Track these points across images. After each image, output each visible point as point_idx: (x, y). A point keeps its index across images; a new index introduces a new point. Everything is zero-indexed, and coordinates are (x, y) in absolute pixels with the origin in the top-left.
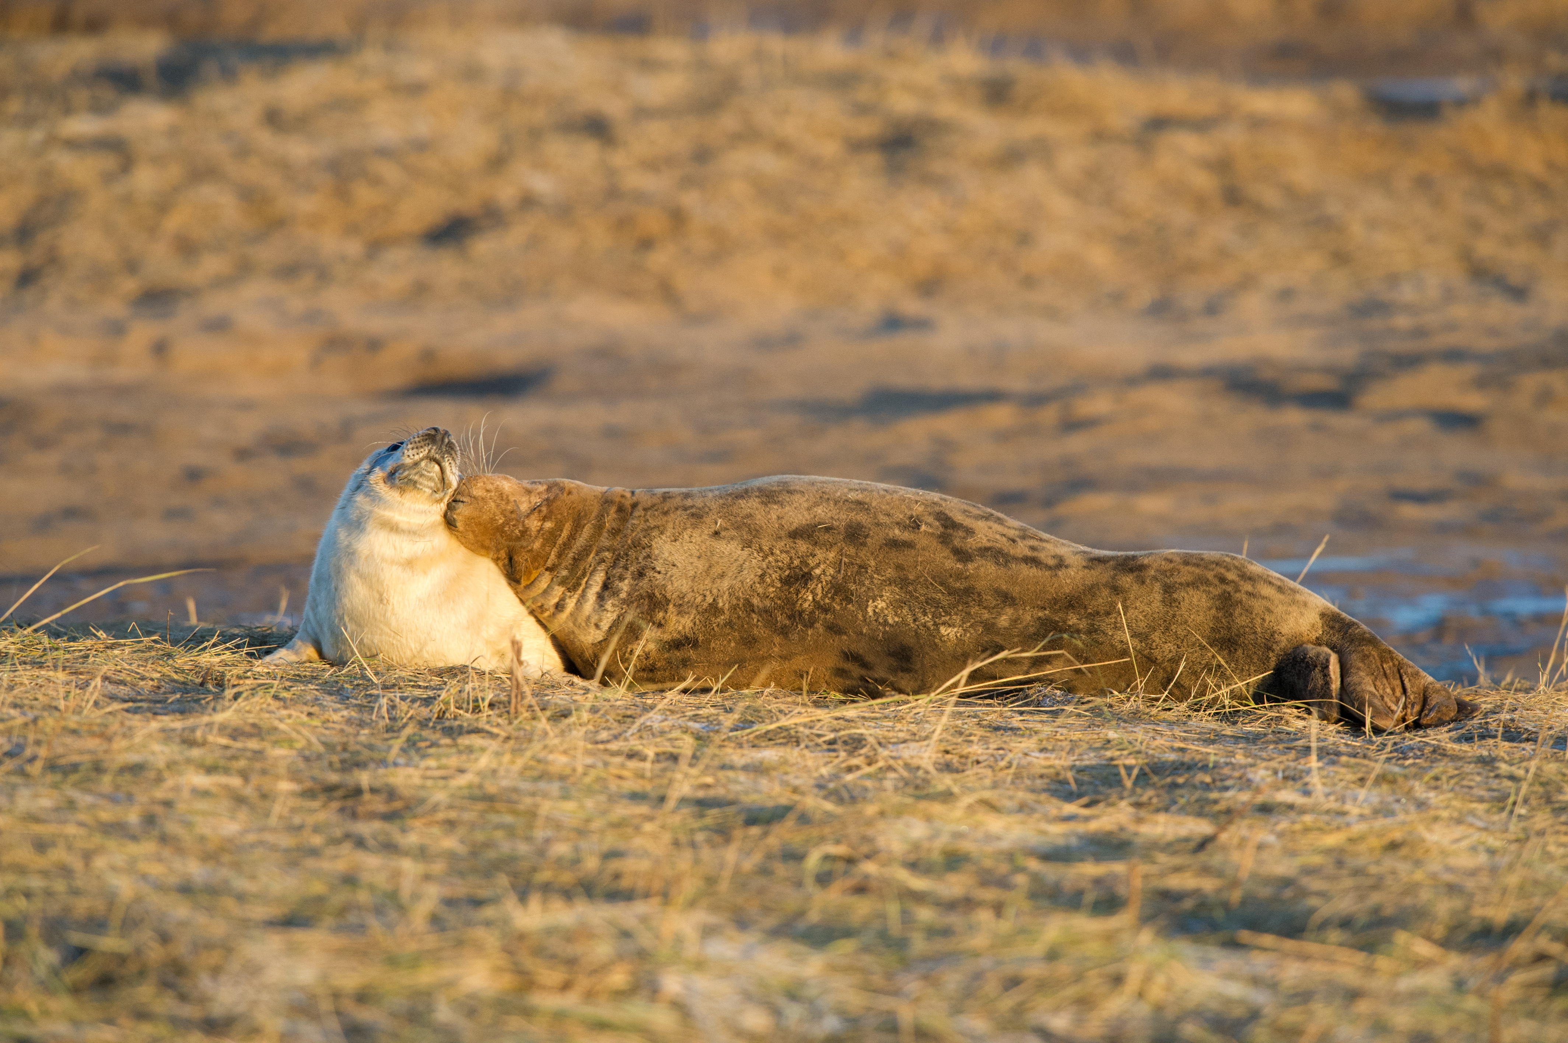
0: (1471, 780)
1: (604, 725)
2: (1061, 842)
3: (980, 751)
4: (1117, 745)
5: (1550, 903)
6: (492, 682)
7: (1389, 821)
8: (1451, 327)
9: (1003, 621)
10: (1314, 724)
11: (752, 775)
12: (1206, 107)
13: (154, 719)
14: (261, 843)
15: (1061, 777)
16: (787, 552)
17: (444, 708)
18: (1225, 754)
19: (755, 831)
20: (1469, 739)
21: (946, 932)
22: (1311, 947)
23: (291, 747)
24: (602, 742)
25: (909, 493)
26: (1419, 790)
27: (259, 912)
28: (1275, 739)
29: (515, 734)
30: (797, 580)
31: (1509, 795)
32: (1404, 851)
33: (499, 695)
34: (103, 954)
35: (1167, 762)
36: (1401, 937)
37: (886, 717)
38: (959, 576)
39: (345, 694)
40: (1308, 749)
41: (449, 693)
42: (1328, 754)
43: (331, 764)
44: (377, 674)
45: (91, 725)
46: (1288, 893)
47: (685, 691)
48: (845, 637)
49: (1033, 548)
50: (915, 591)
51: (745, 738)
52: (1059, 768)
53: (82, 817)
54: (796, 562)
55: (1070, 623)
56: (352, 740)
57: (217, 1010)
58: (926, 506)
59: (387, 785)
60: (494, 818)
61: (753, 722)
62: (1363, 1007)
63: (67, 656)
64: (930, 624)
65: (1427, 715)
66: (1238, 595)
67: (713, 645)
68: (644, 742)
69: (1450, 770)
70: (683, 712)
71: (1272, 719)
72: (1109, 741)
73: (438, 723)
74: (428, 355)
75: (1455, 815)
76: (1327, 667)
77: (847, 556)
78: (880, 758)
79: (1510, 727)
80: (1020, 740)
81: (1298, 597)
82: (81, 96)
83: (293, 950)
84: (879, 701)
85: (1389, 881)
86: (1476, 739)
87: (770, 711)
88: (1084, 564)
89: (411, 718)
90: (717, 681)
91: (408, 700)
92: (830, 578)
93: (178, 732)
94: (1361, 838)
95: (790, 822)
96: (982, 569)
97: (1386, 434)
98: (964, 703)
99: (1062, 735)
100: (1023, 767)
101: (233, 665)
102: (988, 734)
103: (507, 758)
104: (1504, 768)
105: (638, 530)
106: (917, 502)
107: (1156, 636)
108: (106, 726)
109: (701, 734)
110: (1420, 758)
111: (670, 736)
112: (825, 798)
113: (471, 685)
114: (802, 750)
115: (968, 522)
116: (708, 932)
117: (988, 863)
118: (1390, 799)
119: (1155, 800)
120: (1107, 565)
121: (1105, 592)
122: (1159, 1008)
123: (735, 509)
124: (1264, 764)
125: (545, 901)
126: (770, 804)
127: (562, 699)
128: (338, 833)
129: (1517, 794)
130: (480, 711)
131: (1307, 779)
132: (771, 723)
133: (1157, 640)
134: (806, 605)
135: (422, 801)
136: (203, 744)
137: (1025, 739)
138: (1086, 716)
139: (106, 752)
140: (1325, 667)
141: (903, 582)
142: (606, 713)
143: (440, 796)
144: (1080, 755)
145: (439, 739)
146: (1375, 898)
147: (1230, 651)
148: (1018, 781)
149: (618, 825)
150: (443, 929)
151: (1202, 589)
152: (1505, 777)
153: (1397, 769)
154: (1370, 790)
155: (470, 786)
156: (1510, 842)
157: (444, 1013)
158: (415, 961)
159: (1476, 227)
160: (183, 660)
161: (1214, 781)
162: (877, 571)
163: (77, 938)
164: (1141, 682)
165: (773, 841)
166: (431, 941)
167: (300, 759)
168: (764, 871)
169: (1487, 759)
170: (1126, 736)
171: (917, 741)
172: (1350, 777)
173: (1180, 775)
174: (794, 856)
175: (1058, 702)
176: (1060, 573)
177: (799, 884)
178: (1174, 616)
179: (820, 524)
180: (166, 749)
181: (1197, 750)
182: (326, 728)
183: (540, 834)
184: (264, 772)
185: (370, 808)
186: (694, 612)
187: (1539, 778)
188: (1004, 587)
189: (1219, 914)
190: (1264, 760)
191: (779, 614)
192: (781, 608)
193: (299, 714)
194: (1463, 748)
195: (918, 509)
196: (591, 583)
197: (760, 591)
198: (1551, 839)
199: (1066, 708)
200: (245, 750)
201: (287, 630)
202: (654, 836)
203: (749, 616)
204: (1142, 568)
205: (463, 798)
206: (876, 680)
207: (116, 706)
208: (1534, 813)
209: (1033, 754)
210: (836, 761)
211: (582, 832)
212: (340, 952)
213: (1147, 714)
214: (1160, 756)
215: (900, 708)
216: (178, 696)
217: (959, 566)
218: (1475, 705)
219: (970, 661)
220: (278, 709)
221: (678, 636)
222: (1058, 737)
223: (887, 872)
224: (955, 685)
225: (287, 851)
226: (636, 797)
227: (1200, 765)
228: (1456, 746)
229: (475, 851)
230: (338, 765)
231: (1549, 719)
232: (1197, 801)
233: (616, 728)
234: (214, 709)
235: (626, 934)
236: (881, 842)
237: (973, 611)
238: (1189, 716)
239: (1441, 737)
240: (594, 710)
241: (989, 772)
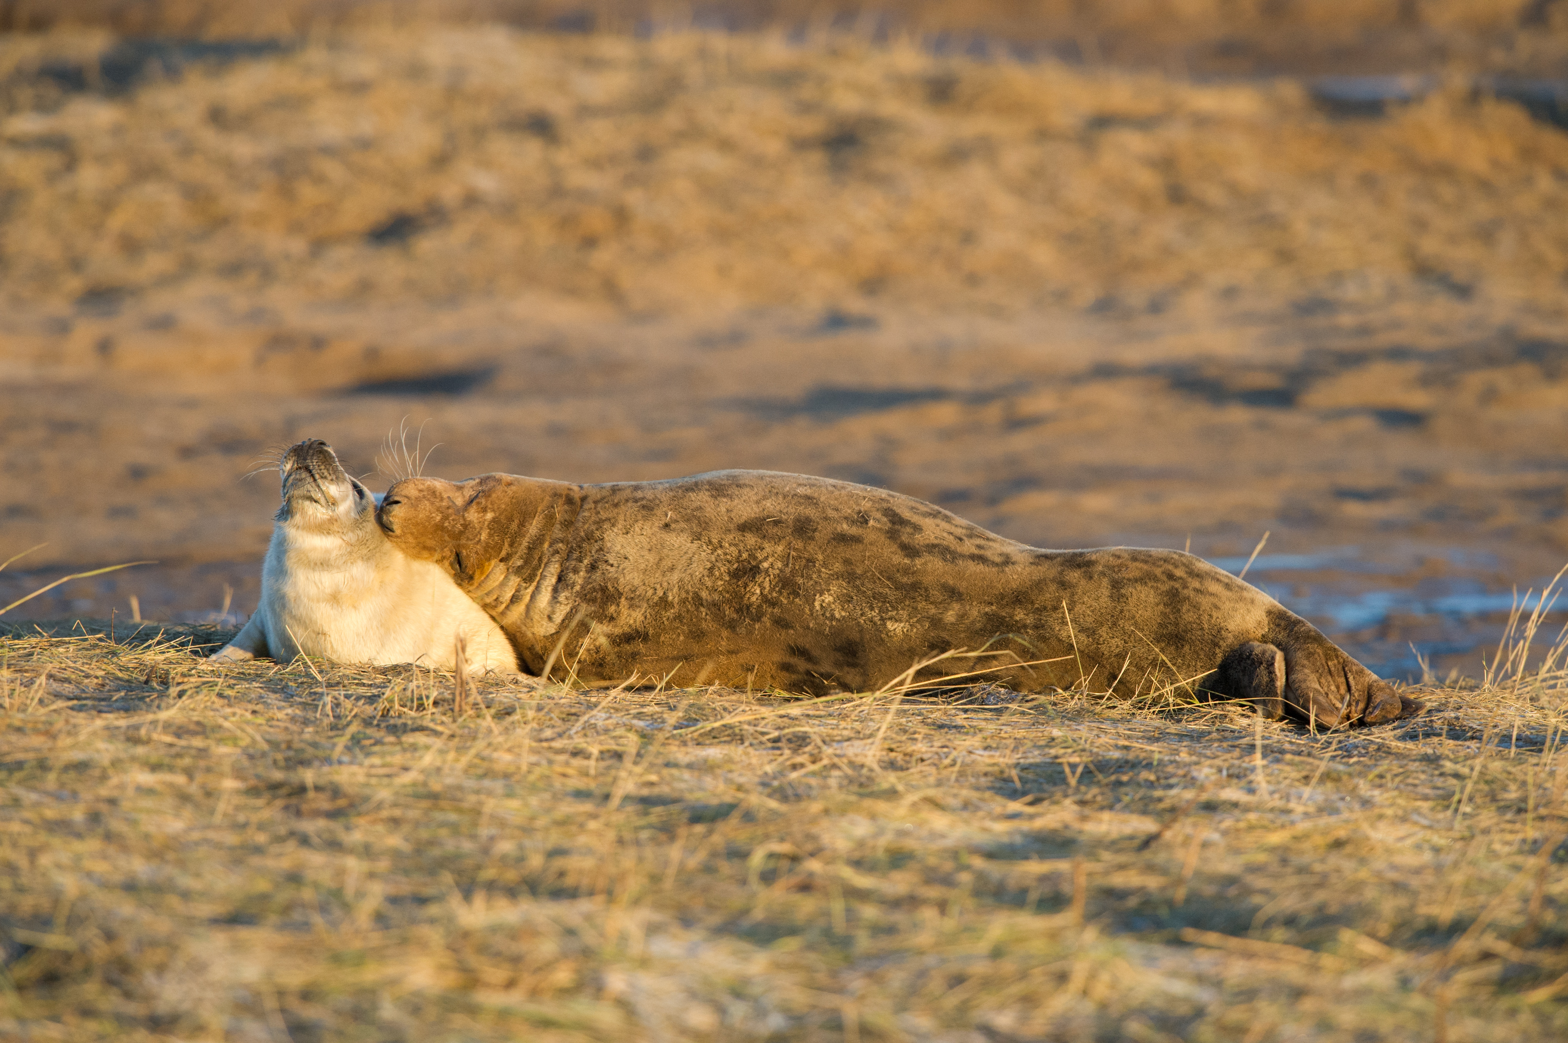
0: (1417, 778)
1: (548, 723)
2: (1006, 840)
3: (924, 749)
4: (1061, 743)
5: (1495, 901)
6: (436, 680)
7: (1332, 820)
8: (1396, 325)
9: (950, 616)
10: (1258, 721)
11: (696, 773)
12: (1150, 105)
13: (100, 717)
14: (206, 841)
15: (1006, 775)
16: (736, 545)
17: (388, 706)
18: (1169, 752)
19: (699, 829)
20: (1413, 737)
21: (891, 930)
22: (1256, 945)
23: (236, 745)
24: (547, 740)
25: (857, 488)
26: (1364, 788)
27: (205, 910)
28: (1219, 737)
29: (459, 732)
30: (745, 573)
31: (1453, 793)
32: (1348, 849)
33: (443, 693)
34: (48, 951)
35: (1111, 759)
36: (1346, 935)
37: (830, 715)
38: (906, 571)
39: (289, 692)
40: (1252, 747)
41: (394, 691)
42: (1272, 752)
43: (275, 762)
44: (321, 672)
45: (36, 722)
46: (1232, 892)
47: (629, 689)
48: (792, 632)
49: (979, 547)
50: (863, 585)
51: (690, 736)
52: (1003, 765)
53: (27, 814)
54: (745, 555)
55: (1018, 619)
56: (296, 738)
57: (162, 1007)
58: (874, 502)
59: (331, 783)
60: (439, 816)
61: (697, 720)
62: (1308, 1005)
63: (12, 654)
64: (877, 619)
65: (1371, 713)
66: (1185, 591)
67: (662, 639)
68: (588, 740)
69: (1395, 768)
70: (627, 710)
71: (1216, 717)
72: (1053, 739)
73: (382, 721)
74: (372, 354)
75: (1400, 813)
76: (1273, 664)
77: (795, 550)
78: (824, 756)
79: (1455, 726)
80: (964, 737)
81: (1245, 594)
82: (25, 94)
83: (237, 947)
84: (823, 699)
85: (1334, 879)
86: (1421, 737)
87: (715, 709)
88: (1031, 560)
89: (355, 716)
90: (661, 679)
91: (353, 698)
92: (778, 571)
93: (122, 730)
94: (1306, 836)
95: (734, 821)
96: (930, 565)
97: (1331, 432)
98: (908, 701)
99: (1006, 732)
100: (968, 765)
101: (178, 663)
102: (933, 732)
103: (451, 756)
104: (1448, 766)
105: (590, 522)
106: (864, 498)
107: (1103, 632)
108: (51, 724)
109: (645, 732)
110: (1364, 756)
111: (614, 734)
112: (770, 796)
113: (415, 683)
114: (746, 747)
115: (916, 519)
116: (652, 930)
117: (932, 861)
118: (1335, 797)
119: (1099, 798)
120: (1054, 562)
121: (1053, 587)
122: (1103, 1006)
123: (685, 502)
124: (1209, 762)
125: (489, 899)
126: (714, 802)
127: (506, 697)
128: (283, 830)
129: (1462, 792)
130: (424, 709)
131: (1252, 777)
132: (715, 721)
133: (1105, 635)
134: (754, 599)
135: (366, 799)
136: (148, 742)
137: (969, 737)
138: (1030, 714)
139: (50, 749)
140: (1271, 664)
141: (850, 577)
142: (550, 711)
143: (384, 794)
144: (1024, 753)
145: (383, 737)
146: (1320, 896)
147: (1177, 647)
148: (962, 779)
149: (563, 823)
150: (387, 927)
151: (1150, 585)
152: (1450, 775)
153: (1341, 767)
154: (1314, 788)
155: (414, 784)
156: (1455, 840)
157: (388, 1011)
158: (359, 959)
159: (1421, 225)
160: (128, 657)
161: (1158, 779)
162: (825, 565)
163: (22, 935)
164: (1085, 680)
165: (717, 839)
166: (376, 939)
167: (245, 756)
168: (708, 869)
169: (1432, 757)
170: (1070, 735)
171: (862, 739)
172: (1295, 775)
173: (1124, 773)
174: (739, 854)
175: (1002, 700)
176: (1007, 569)
177: (743, 882)
178: (1122, 611)
179: (768, 517)
180: (111, 747)
181: (1141, 748)
182: (271, 726)
183: (485, 831)
184: (208, 770)
185: (314, 806)
186: (645, 605)
187: (1484, 777)
188: (951, 582)
189: (1163, 912)
190: (1209, 757)
191: (727, 608)
192: (729, 601)
193: (243, 712)
194: (1408, 746)
195: (866, 505)
196: (545, 573)
197: (709, 584)
198: (1496, 837)
199: (1010, 706)
200: (189, 747)
201: (232, 628)
202: (599, 834)
203: (697, 609)
204: (1089, 564)
205: (407, 796)
206: (822, 675)
207: (60, 704)
208: (1479, 811)
209: (978, 752)
210: (781, 759)
211: (527, 830)
212: (285, 950)
213: (1091, 712)
214: (1105, 754)
215: (845, 706)
216: (123, 694)
217: (907, 561)
218: (1420, 703)
219: (917, 659)
220: (222, 706)
221: (629, 630)
222: (1003, 735)
223: (832, 869)
224: (901, 683)
225: (232, 849)
226: (581, 795)
227: (1144, 763)
228: (1401, 744)
229: (420, 849)
230: (282, 763)
231: (1493, 718)
232: (1141, 799)
233: (560, 726)
234: (159, 707)
235: (570, 932)
236: (826, 839)
237: (920, 606)
238: (1134, 714)
239: (1385, 735)
240: (539, 709)
241: (933, 770)
